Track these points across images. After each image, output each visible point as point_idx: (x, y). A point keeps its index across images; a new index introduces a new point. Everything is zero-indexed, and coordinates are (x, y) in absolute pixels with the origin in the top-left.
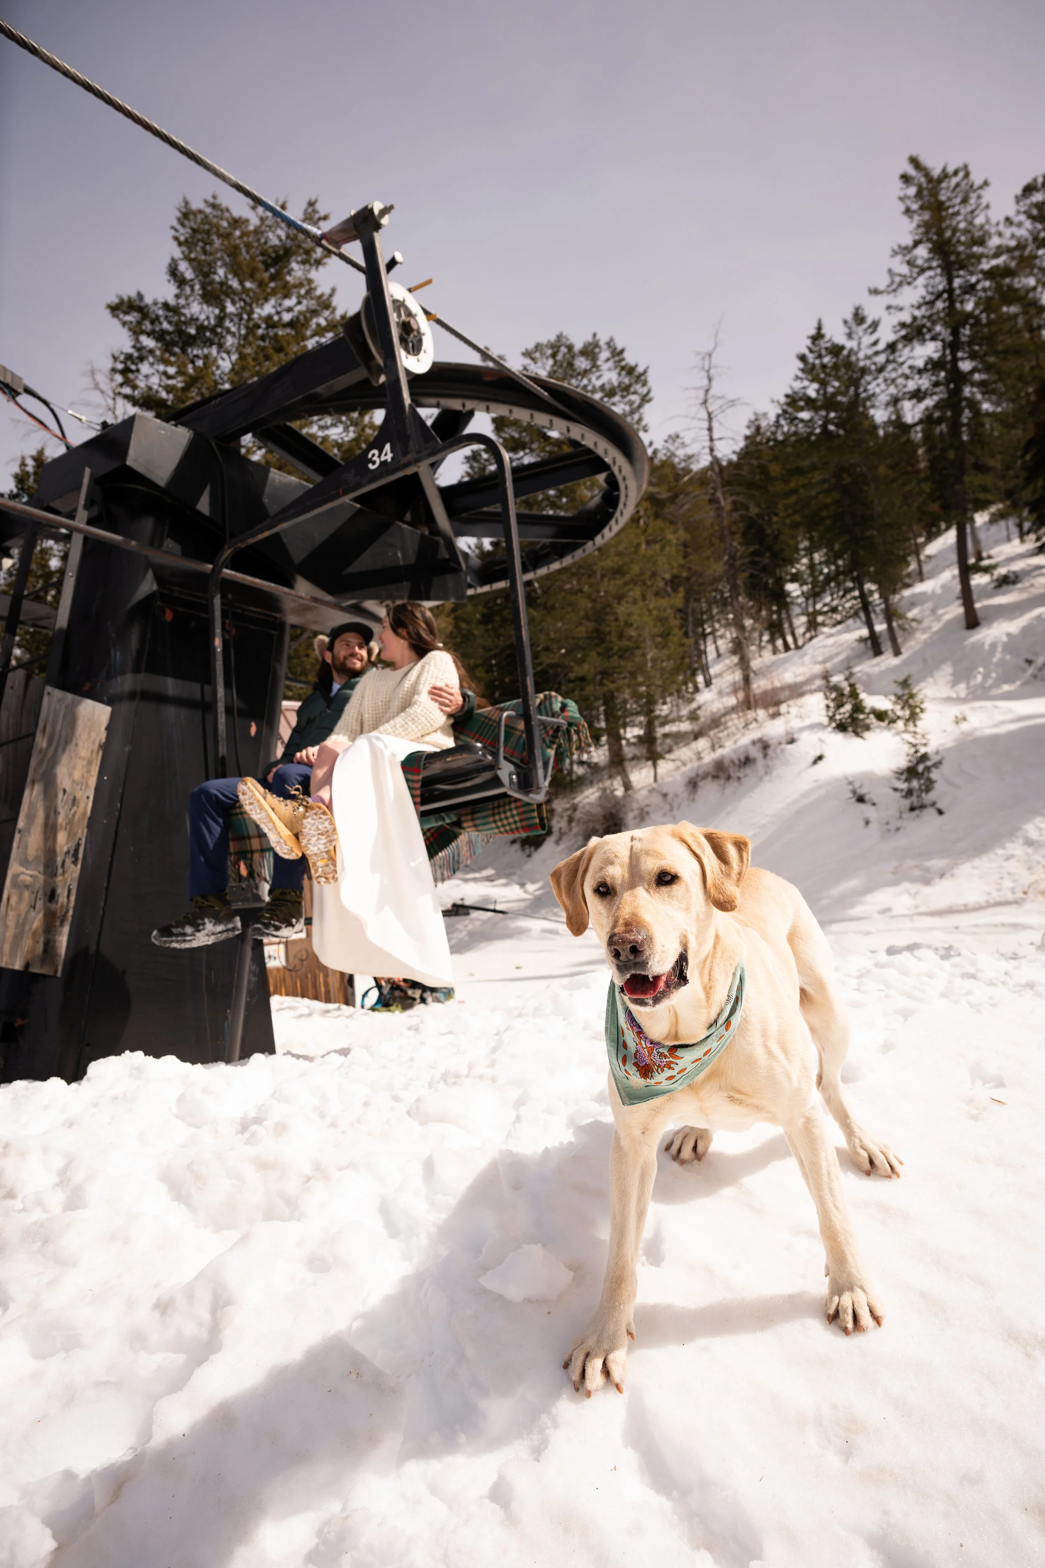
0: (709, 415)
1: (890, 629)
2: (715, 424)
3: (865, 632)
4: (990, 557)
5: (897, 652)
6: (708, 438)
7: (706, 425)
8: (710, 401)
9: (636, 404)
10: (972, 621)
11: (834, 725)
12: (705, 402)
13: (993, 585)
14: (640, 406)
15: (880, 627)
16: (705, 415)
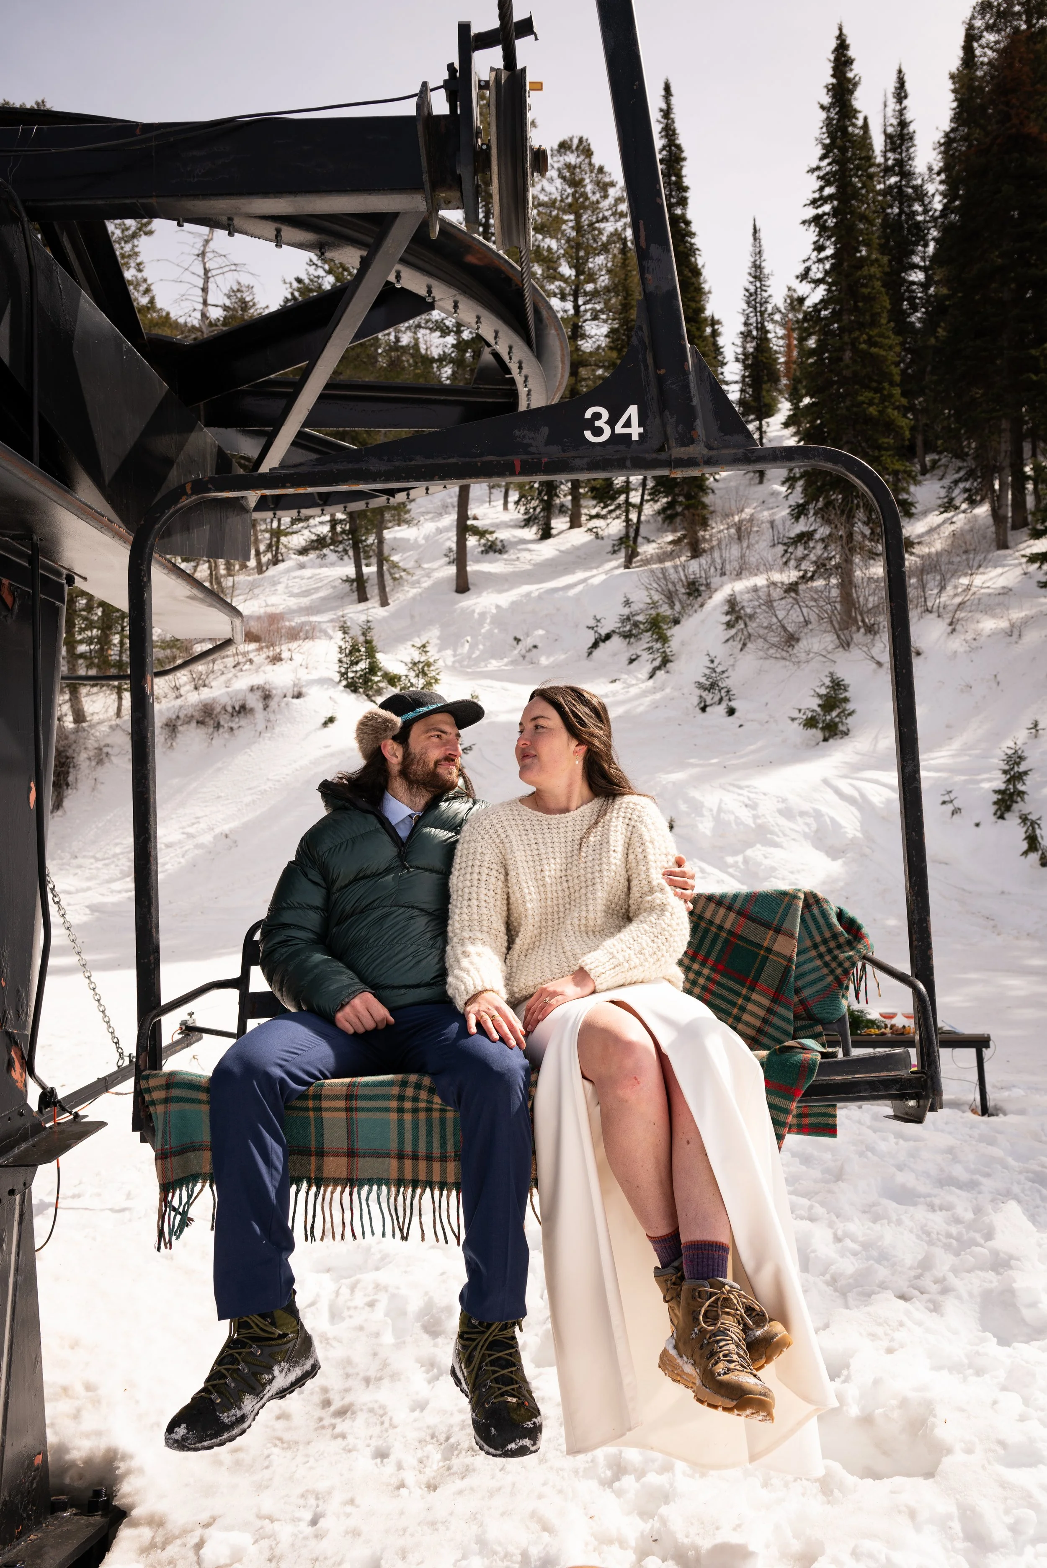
0: (206, 271)
1: (380, 573)
2: (211, 286)
3: (350, 570)
4: (475, 518)
5: (384, 603)
6: (201, 300)
7: (200, 283)
8: (209, 255)
9: (130, 232)
10: (462, 585)
11: (344, 683)
12: (203, 254)
13: (480, 549)
14: (134, 236)
15: (370, 570)
16: (201, 272)
